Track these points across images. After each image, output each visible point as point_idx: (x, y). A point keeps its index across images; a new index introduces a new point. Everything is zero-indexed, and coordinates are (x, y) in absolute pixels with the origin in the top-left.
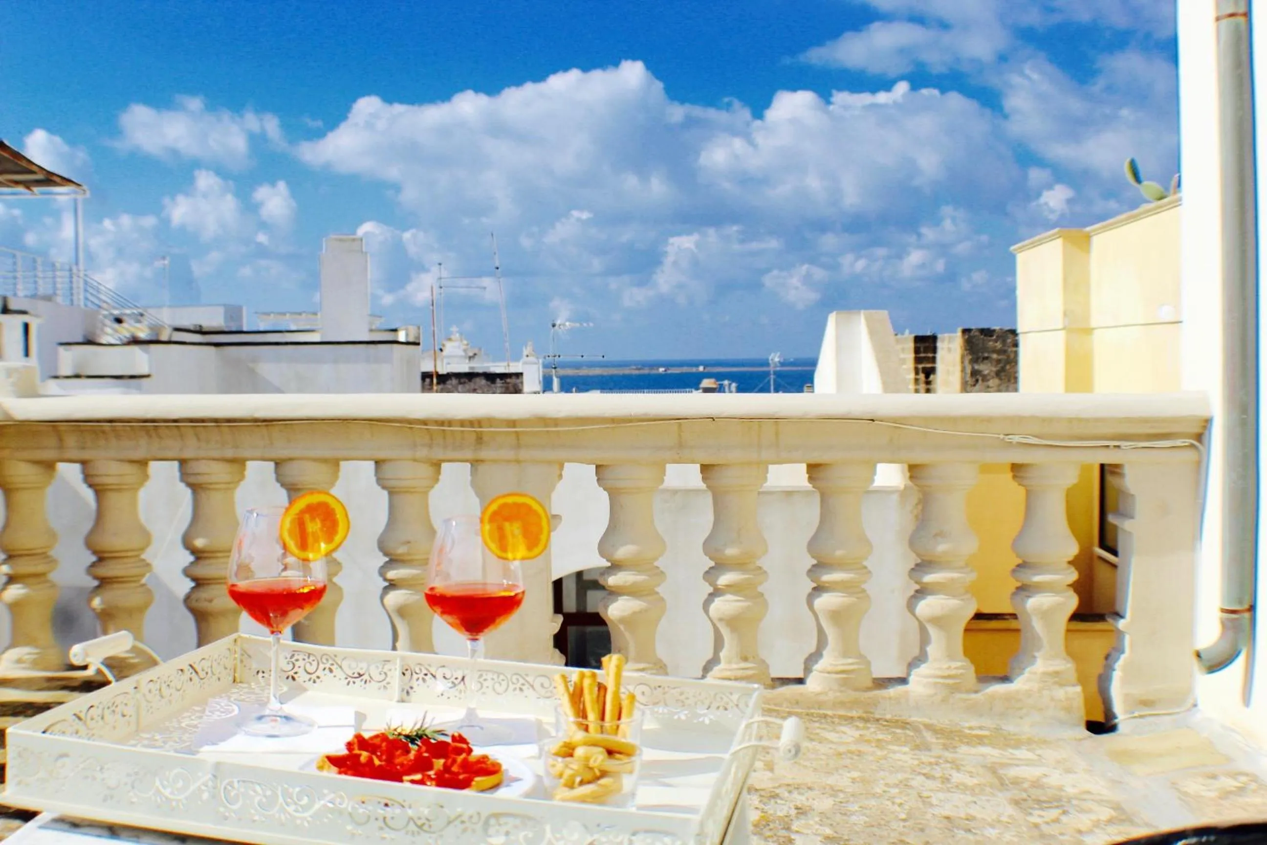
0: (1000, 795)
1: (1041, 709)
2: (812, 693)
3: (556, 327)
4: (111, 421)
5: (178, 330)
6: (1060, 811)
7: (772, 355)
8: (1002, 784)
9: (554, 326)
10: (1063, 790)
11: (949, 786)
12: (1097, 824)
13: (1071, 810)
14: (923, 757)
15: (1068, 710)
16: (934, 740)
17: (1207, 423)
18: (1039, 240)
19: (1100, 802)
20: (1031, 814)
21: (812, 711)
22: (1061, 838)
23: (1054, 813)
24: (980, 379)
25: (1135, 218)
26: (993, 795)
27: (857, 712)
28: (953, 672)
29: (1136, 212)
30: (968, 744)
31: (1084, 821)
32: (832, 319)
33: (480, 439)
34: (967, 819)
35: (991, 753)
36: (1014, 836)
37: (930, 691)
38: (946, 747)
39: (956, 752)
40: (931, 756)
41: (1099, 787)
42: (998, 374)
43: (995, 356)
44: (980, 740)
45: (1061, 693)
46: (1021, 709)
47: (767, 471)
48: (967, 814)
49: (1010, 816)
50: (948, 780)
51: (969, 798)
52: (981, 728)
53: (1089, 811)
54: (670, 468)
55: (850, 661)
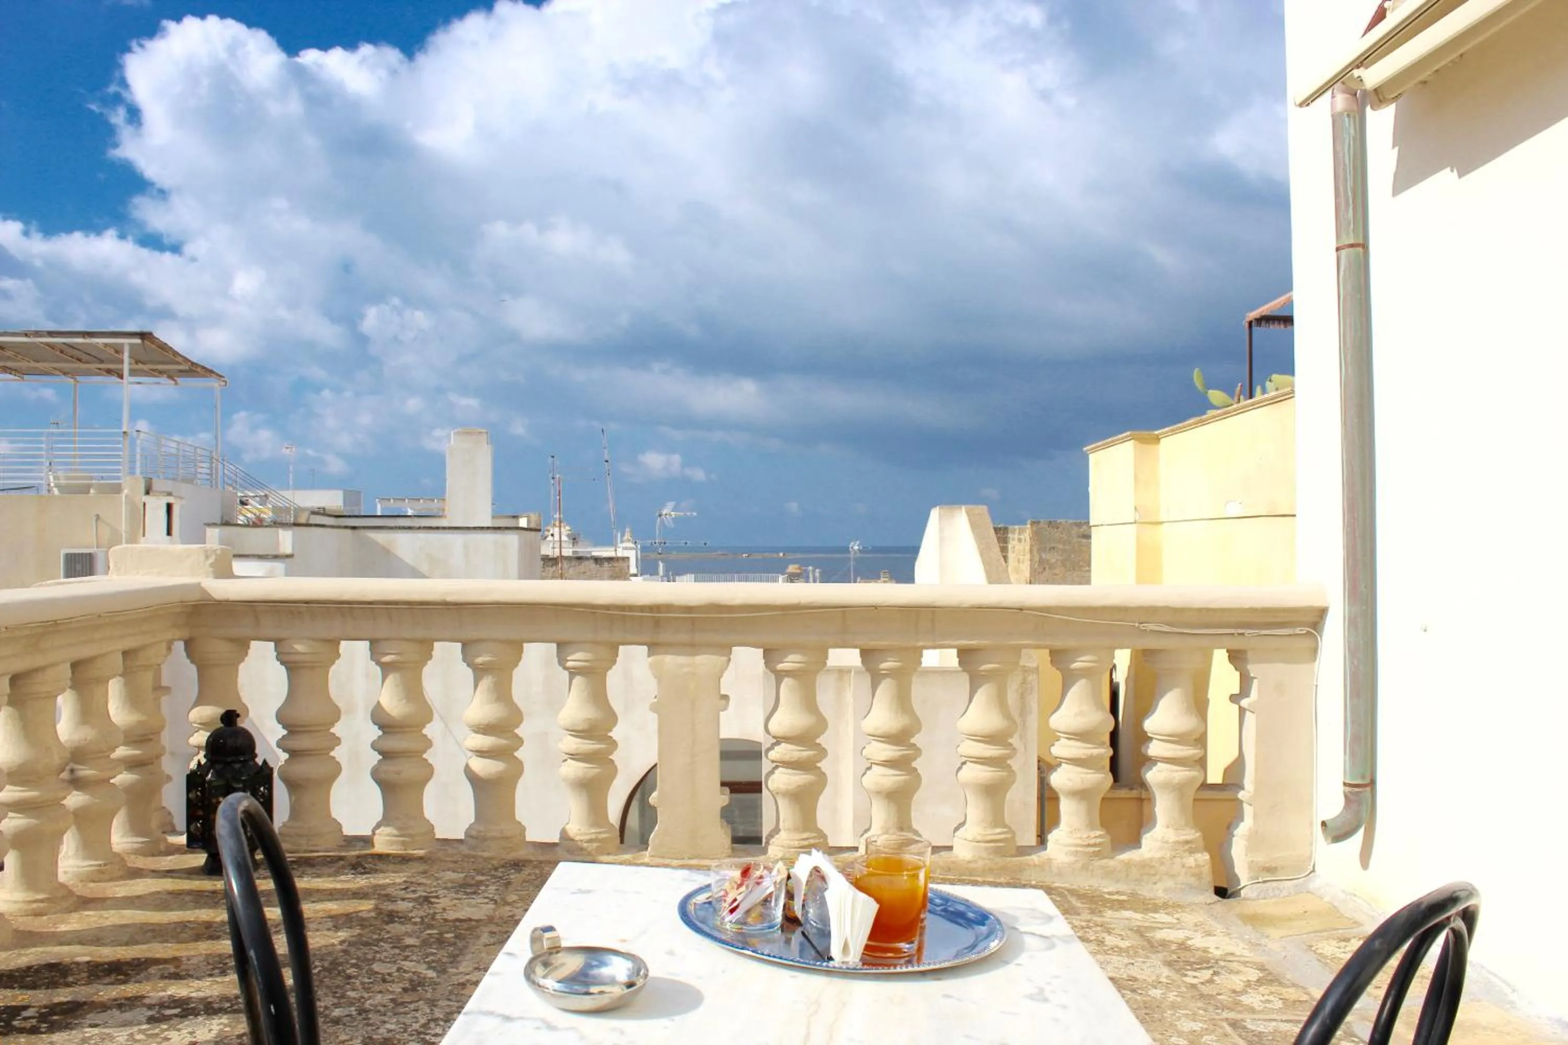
0: (1154, 956)
1: (1173, 876)
2: (963, 860)
3: (663, 517)
4: (307, 602)
5: (314, 513)
6: (1211, 972)
7: (852, 544)
8: (1155, 946)
9: (660, 516)
10: (1208, 952)
11: (1105, 948)
12: (1248, 984)
13: (1223, 972)
14: (1074, 921)
15: (1198, 876)
16: (1079, 905)
17: (1322, 613)
18: (1113, 441)
19: (1245, 963)
20: (1186, 975)
21: (964, 877)
22: (1219, 997)
23: (1206, 974)
24: (1047, 567)
25: (1203, 423)
26: (1148, 957)
27: (1005, 878)
28: (1092, 842)
29: (1204, 417)
30: (1111, 908)
31: (1237, 982)
32: (935, 513)
33: (657, 623)
34: (1130, 980)
35: (1137, 918)
36: (1177, 996)
37: (1072, 859)
38: (1093, 912)
39: (1103, 916)
40: (1081, 920)
41: (1240, 949)
42: (1063, 563)
43: (1060, 546)
44: (1121, 905)
45: (1191, 861)
46: (1154, 875)
47: (921, 656)
48: (1129, 976)
49: (1168, 977)
50: (1103, 942)
51: (1126, 961)
52: (1118, 893)
53: (1238, 972)
54: (832, 652)
55: (998, 830)
